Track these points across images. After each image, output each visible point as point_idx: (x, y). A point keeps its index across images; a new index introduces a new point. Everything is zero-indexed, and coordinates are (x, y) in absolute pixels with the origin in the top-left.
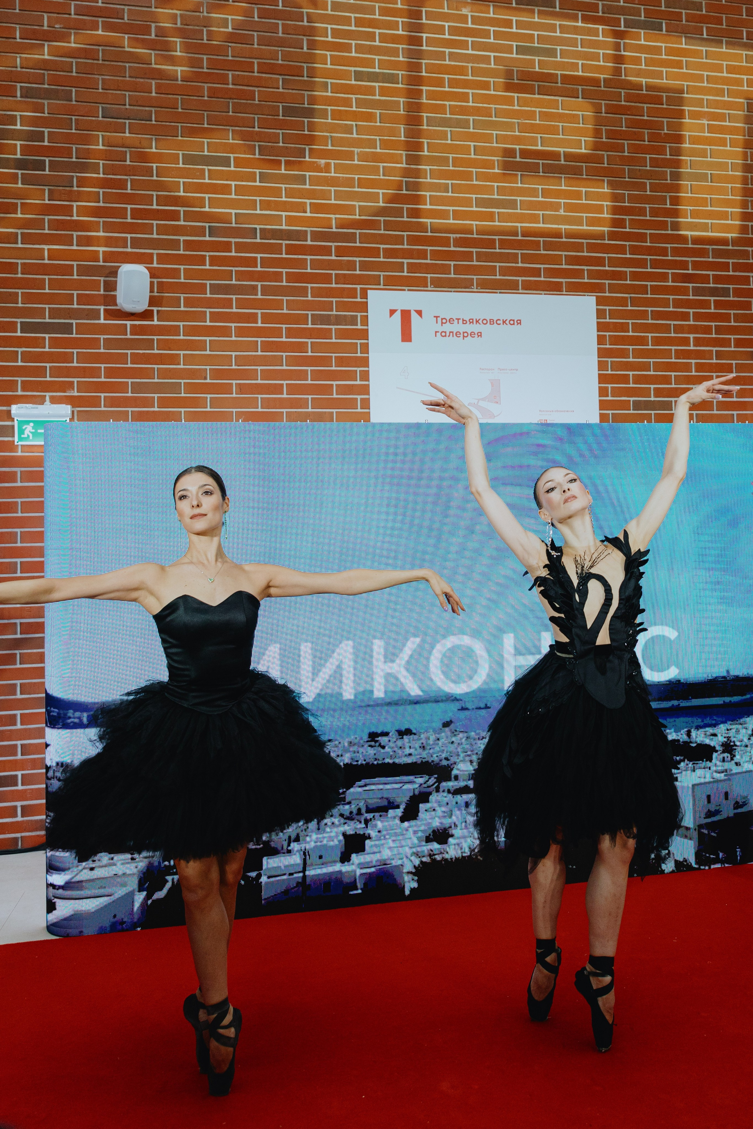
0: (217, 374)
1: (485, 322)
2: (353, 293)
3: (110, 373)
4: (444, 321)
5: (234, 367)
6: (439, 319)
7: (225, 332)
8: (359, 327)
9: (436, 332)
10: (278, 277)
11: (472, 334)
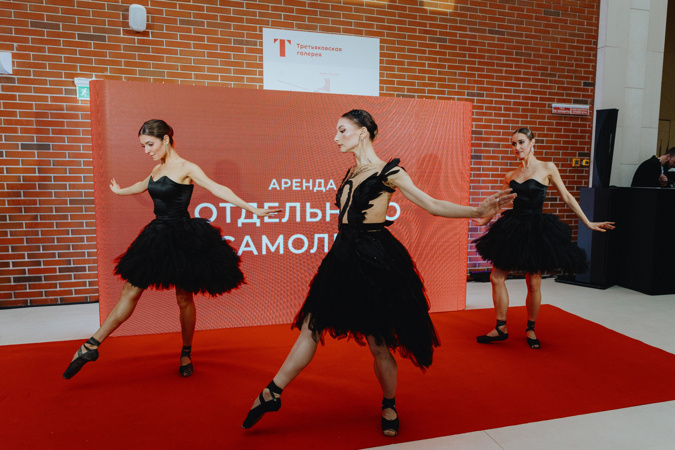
0: (183, 68)
1: (323, 48)
2: (255, 29)
3: (127, 64)
4: (302, 47)
5: (193, 65)
6: (300, 46)
7: (188, 46)
8: (258, 47)
9: (298, 52)
10: (215, 17)
11: (316, 55)
